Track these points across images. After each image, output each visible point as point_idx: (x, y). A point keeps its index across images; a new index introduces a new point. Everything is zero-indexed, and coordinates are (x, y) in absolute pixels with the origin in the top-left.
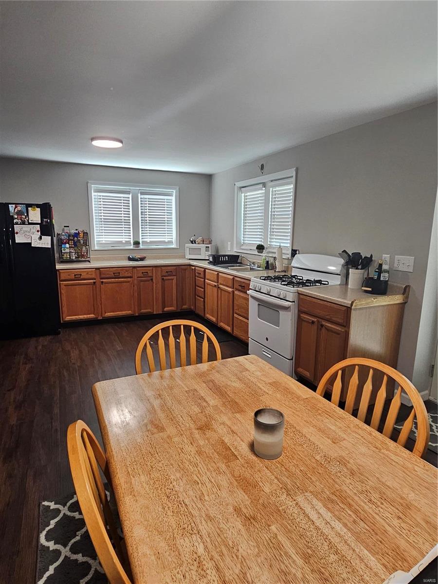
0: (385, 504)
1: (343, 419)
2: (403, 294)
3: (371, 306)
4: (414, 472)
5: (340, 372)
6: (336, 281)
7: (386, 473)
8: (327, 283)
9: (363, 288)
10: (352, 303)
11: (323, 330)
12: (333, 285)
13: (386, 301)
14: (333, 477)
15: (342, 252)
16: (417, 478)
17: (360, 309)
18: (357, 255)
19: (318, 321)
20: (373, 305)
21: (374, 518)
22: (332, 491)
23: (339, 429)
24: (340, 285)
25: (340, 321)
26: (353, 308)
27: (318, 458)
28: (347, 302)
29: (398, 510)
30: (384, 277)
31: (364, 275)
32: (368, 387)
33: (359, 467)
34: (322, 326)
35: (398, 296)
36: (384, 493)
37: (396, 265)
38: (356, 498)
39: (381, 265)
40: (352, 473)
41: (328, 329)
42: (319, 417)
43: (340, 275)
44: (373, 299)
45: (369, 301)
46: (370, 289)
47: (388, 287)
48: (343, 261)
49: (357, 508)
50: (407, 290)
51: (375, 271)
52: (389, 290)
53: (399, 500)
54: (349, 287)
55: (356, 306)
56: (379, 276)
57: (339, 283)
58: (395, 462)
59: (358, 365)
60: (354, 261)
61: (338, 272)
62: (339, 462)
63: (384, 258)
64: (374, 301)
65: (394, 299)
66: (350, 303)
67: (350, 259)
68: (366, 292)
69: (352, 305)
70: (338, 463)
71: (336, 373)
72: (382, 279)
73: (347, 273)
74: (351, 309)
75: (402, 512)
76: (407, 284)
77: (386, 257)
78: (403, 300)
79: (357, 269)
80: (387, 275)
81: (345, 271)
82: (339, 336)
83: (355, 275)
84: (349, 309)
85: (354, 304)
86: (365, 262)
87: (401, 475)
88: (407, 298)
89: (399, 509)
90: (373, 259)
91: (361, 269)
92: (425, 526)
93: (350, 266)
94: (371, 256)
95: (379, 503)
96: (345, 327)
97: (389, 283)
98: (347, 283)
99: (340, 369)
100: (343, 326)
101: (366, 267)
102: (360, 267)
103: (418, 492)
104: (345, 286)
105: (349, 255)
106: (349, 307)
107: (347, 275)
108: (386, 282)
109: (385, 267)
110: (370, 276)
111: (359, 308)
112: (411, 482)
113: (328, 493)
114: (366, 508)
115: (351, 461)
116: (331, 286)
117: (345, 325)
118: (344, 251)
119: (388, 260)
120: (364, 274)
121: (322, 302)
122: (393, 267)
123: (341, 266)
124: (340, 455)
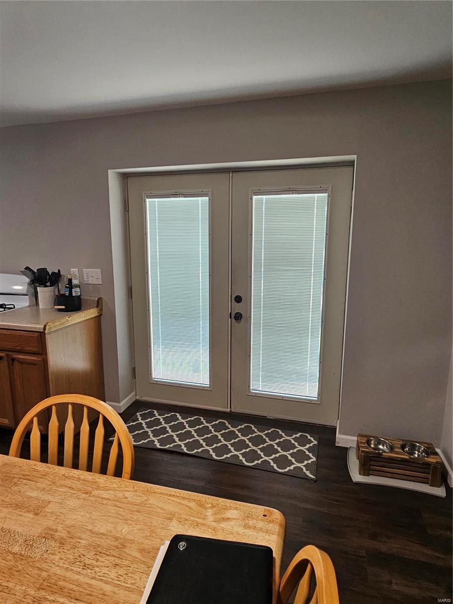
0: (100, 559)
1: (45, 475)
2: (97, 307)
3: (67, 325)
4: (124, 500)
5: (35, 420)
6: (24, 303)
7: (99, 518)
8: (13, 306)
9: (55, 307)
10: (45, 326)
11: (16, 364)
12: (21, 308)
13: (81, 318)
14: (38, 565)
15: (25, 269)
16: (129, 505)
17: (55, 331)
18: (43, 271)
19: (8, 356)
20: (69, 324)
21: (90, 585)
22: (38, 586)
23: (42, 492)
24: (29, 306)
25: (34, 349)
26: (46, 332)
27: (16, 549)
28: (39, 327)
29: (114, 556)
30: (76, 292)
31: (55, 293)
32: (70, 425)
33: (68, 530)
34: (13, 360)
35: (92, 310)
36: (99, 546)
37: (85, 279)
38: (68, 574)
39: (70, 280)
40: (62, 543)
41: (22, 362)
42: (14, 488)
43: (27, 295)
44: (67, 318)
45: (64, 320)
46: (63, 307)
47: (82, 301)
48: (28, 279)
49: (71, 586)
50: (100, 303)
51: (66, 287)
52: (83, 305)
53: (113, 543)
54: (41, 307)
55: (49, 329)
56: (71, 292)
57: (27, 304)
58: (106, 499)
59: (55, 405)
60: (40, 278)
61: (25, 292)
62: (44, 537)
63: (73, 272)
64: (69, 319)
65: (89, 314)
66: (43, 327)
67: (35, 277)
68: (60, 310)
69: (45, 329)
70: (44, 540)
71: (31, 422)
72: (74, 294)
73: (35, 292)
74: (45, 334)
75: (118, 556)
76: (100, 297)
77: (74, 270)
78: (98, 313)
79: (46, 286)
80: (78, 290)
81: (33, 290)
82: (36, 366)
83: (45, 293)
84: (42, 334)
85: (47, 328)
86: (53, 278)
87: (113, 511)
88: (101, 310)
89: (115, 554)
90: (61, 274)
91: (50, 286)
92: (139, 557)
93: (37, 284)
94: (59, 271)
95: (94, 562)
96: (41, 354)
97: (82, 297)
98: (37, 304)
99: (35, 416)
100: (38, 354)
101: (55, 283)
102: (48, 284)
103: (130, 522)
104: (35, 308)
105: (33, 272)
106: (42, 332)
107: (36, 294)
108: (79, 297)
109: (75, 282)
110: (62, 293)
111: (53, 331)
112: (123, 514)
113: (32, 592)
114: (82, 579)
115: (60, 528)
116: (18, 309)
117: (41, 353)
118: (27, 268)
119: (77, 273)
120: (54, 291)
121: (8, 332)
122: (84, 280)
123: (26, 285)
124: (45, 526)
